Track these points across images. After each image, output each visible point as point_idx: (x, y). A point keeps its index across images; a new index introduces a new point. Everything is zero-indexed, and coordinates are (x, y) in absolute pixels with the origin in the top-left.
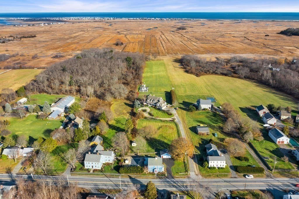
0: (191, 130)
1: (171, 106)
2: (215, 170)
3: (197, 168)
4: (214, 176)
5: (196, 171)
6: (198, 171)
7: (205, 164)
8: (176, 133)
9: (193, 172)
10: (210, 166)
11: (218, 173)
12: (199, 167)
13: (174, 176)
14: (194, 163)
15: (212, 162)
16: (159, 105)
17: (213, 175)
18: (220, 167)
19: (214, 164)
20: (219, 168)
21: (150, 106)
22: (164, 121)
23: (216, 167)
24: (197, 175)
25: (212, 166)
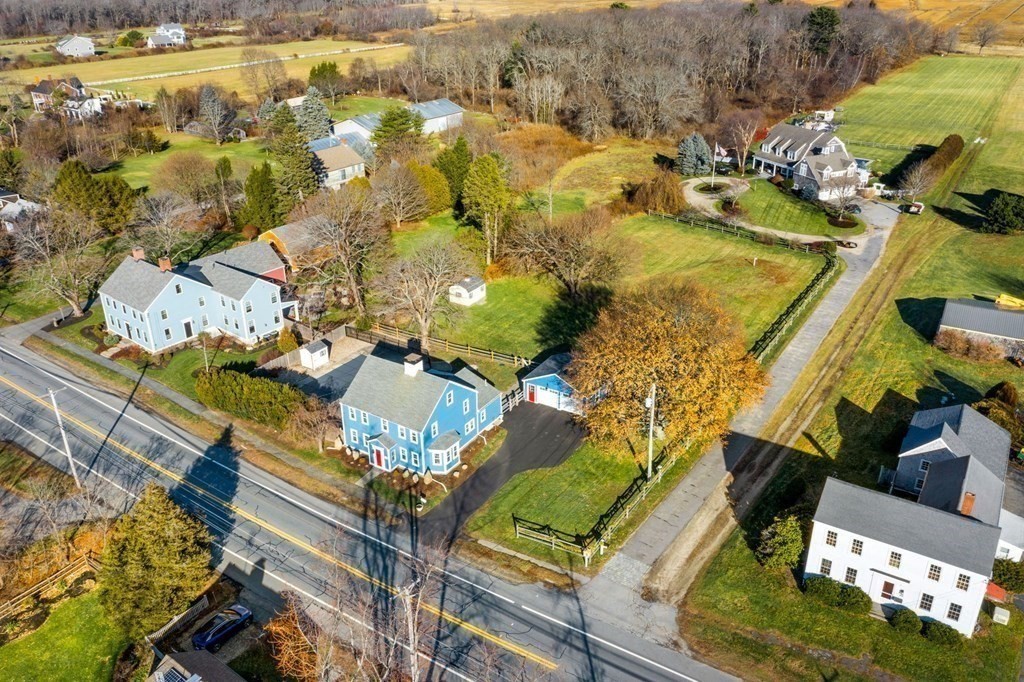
0: (902, 312)
1: (888, 192)
2: (850, 623)
3: (701, 546)
4: (795, 665)
5: (671, 570)
6: (697, 566)
7: (774, 535)
8: (781, 304)
9: (640, 557)
10: (812, 567)
11: (864, 655)
12: (727, 544)
13: (474, 535)
14: (721, 500)
15: (846, 537)
16: (809, 170)
17: (789, 653)
18: (921, 613)
19: (854, 561)
20: (896, 616)
21: (764, 174)
22: (768, 242)
23: (877, 598)
24: (649, 596)
25: (838, 575)
